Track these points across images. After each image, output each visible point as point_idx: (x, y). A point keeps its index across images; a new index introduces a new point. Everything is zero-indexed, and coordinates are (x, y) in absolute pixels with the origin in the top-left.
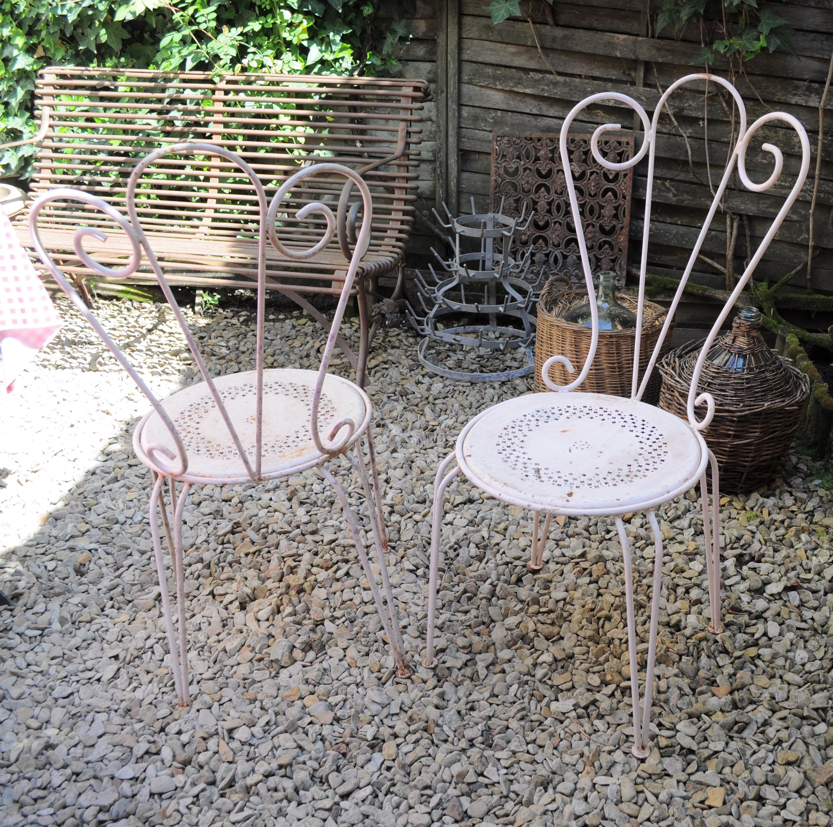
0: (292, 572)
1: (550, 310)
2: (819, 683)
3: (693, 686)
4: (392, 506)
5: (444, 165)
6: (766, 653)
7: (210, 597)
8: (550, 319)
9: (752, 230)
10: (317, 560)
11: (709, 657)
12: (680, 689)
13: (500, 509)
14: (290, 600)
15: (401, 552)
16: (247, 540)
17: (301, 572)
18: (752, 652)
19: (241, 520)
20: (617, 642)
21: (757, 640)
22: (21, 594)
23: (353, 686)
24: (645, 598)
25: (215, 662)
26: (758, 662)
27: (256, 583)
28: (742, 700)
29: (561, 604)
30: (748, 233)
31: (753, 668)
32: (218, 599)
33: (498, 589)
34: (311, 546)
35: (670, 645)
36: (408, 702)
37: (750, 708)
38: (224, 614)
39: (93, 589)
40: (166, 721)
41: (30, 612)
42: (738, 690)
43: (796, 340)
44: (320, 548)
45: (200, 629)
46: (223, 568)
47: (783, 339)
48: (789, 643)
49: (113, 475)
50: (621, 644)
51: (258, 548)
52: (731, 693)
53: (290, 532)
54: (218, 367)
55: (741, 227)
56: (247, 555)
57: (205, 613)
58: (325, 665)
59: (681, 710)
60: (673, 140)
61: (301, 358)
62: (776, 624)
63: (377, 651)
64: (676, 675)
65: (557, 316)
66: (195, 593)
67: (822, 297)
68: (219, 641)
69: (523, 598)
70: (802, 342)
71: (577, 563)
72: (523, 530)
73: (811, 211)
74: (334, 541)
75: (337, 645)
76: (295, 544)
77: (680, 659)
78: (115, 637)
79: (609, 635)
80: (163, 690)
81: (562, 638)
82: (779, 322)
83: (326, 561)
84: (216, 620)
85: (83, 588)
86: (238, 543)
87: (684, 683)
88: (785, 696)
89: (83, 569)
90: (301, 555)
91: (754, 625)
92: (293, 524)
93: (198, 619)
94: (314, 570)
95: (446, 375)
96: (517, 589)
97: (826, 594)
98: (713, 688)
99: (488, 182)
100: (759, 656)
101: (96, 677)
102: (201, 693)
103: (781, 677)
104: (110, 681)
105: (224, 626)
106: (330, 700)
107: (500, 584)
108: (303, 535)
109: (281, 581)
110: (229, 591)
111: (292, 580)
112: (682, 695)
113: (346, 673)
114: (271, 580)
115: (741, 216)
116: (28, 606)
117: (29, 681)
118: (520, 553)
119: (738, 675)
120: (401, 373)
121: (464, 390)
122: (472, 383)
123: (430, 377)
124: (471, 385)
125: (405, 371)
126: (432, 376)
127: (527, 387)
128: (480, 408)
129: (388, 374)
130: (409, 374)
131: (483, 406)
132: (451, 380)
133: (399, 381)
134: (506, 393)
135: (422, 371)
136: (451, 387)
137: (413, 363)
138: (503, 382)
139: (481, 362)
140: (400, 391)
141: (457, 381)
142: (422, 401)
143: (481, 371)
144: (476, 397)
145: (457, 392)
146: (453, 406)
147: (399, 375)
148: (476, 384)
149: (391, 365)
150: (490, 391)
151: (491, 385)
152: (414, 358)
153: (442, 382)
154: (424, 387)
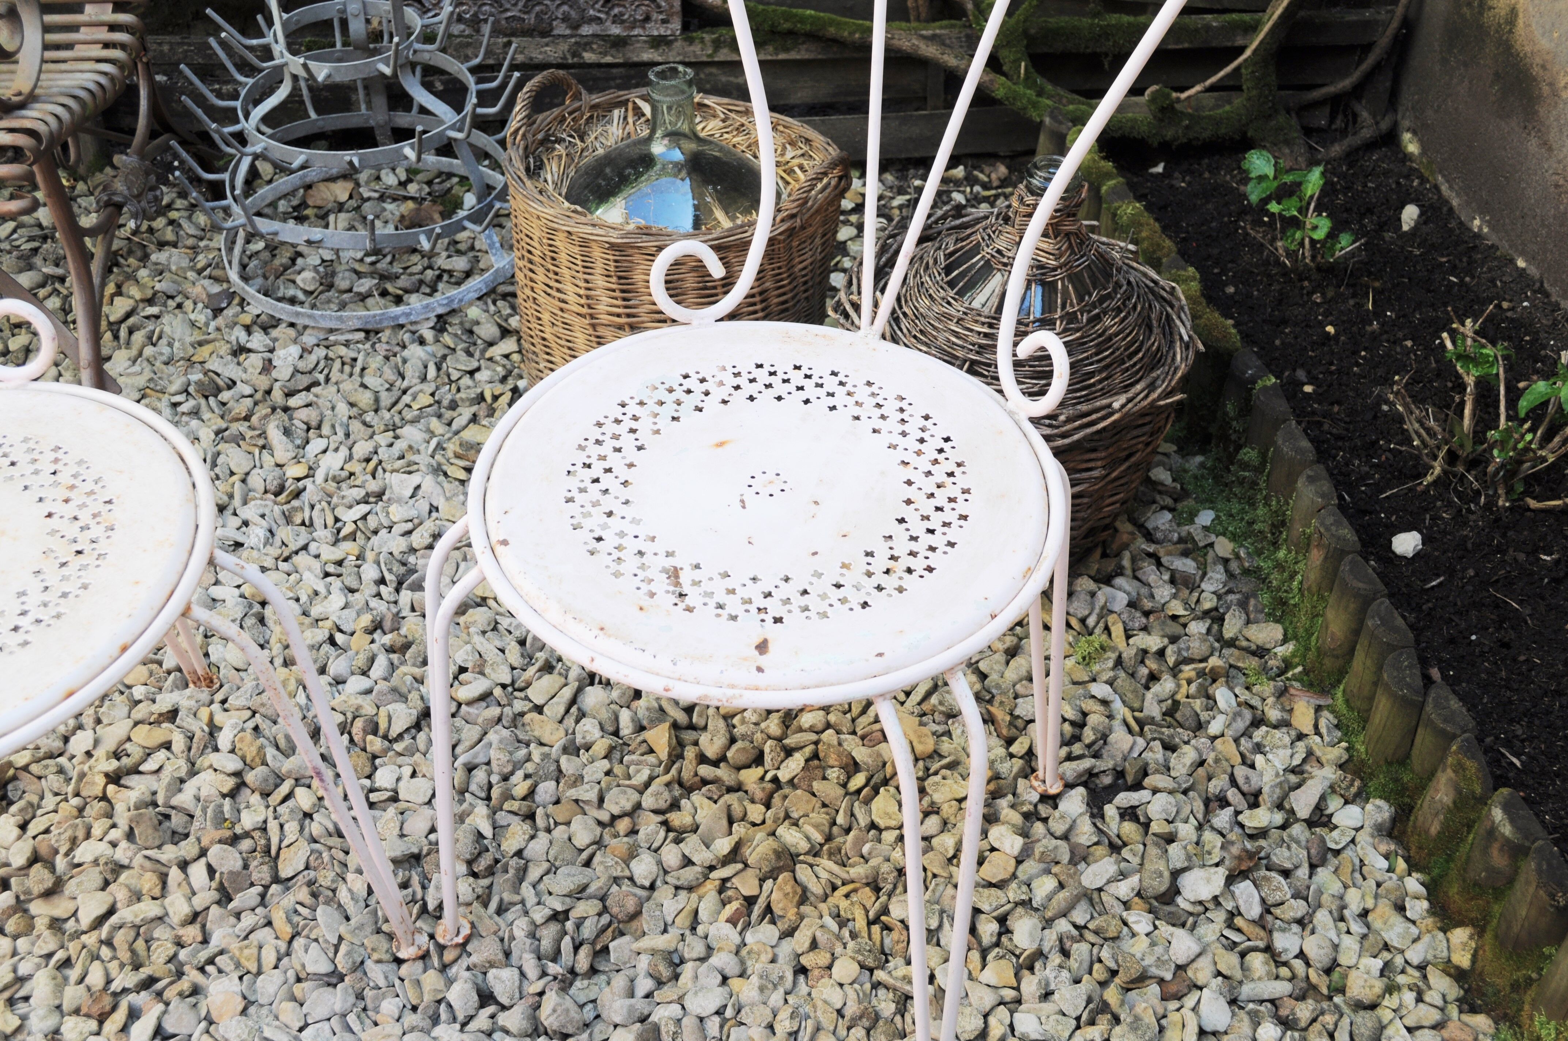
1: (537, 177)
120: (193, 324)
121: (353, 355)
122: (367, 332)
123: (265, 329)
124: (367, 338)
125: (201, 316)
126: (268, 325)
127: (500, 326)
128: (400, 406)
129: (161, 332)
130: (213, 325)
131: (406, 399)
132: (315, 332)
133: (191, 351)
134: (454, 350)
135: (243, 311)
136: (321, 352)
137: (216, 289)
138: (439, 317)
139: (379, 265)
140: (199, 383)
141: (331, 331)
142: (256, 404)
143: (384, 293)
144: (386, 376)
145: (337, 364)
146: (333, 408)
147: (188, 331)
148: (377, 333)
149: (165, 305)
150: (415, 352)
151: (414, 333)
152: (217, 273)
153: (295, 341)
154: (254, 361)
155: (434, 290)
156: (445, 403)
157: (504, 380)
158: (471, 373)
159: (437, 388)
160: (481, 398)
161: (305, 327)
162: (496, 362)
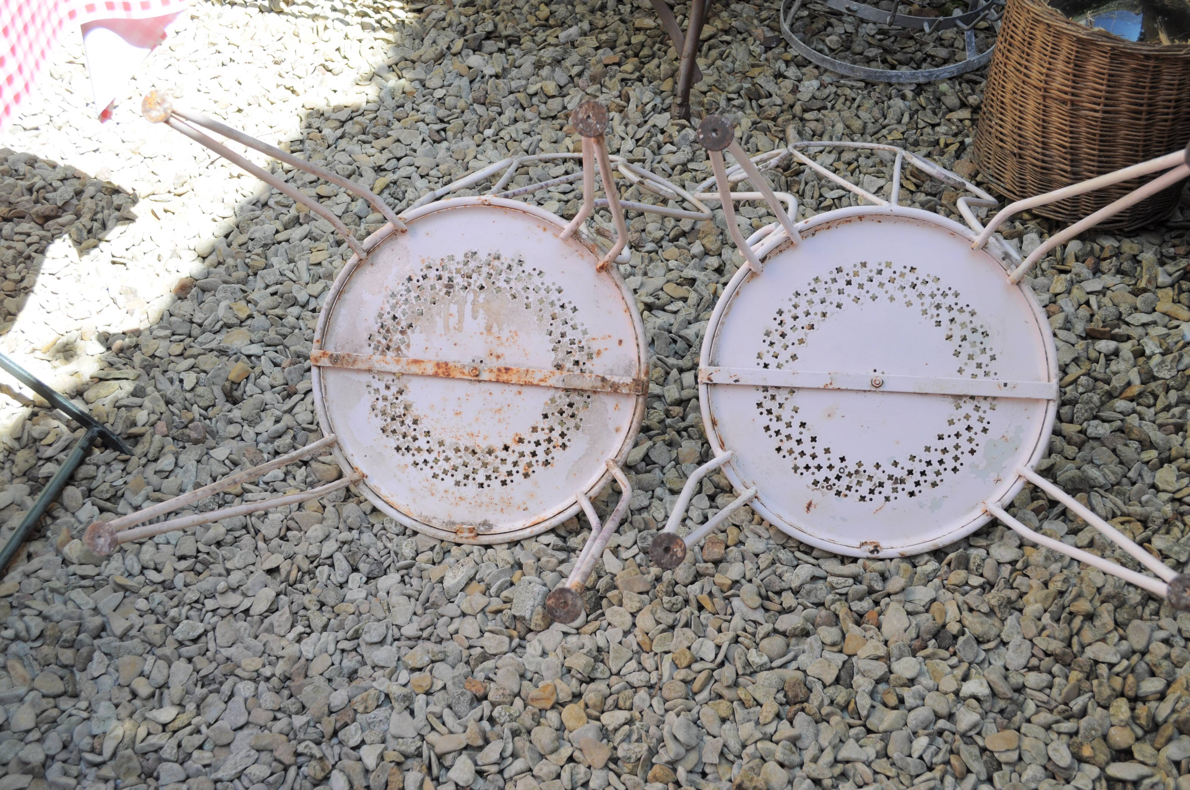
20: (1104, 671)
22: (142, 435)
23: (643, 693)
36: (734, 745)
39: (249, 433)
41: (152, 467)
49: (293, 212)
54: (463, 19)
58: (600, 639)
61: (592, 11)
63: (687, 625)
75: (621, 605)
78: (276, 531)
79: (1089, 652)
80: (341, 646)
85: (233, 429)
89: (237, 394)
95: (824, 65)
101: (242, 608)
104: (263, 617)
106: (606, 718)
113: (633, 664)
116: (150, 456)
117: (142, 604)
120: (750, 53)
121: (854, 96)
122: (867, 84)
123: (799, 66)
124: (866, 88)
125: (757, 49)
126: (802, 63)
127: (961, 100)
128: (879, 135)
129: (730, 53)
130: (764, 56)
131: (885, 132)
132: (832, 75)
133: (747, 68)
134: (924, 108)
135: (786, 51)
136: (834, 89)
137: (770, 34)
138: (919, 85)
139: (885, 42)
140: (748, 89)
141: (843, 77)
142: (782, 112)
143: (884, 61)
144: (874, 114)
145: (842, 99)
146: (833, 126)
147: (747, 57)
148: (873, 85)
149: (735, 36)
150: (898, 103)
151: (899, 91)
152: (773, 24)
153: (817, 78)
154: (788, 84)
155: (919, 67)
156: (911, 140)
157: (955, 135)
158: (933, 126)
159: (907, 130)
160: (937, 142)
161: (826, 70)
162: (953, 124)
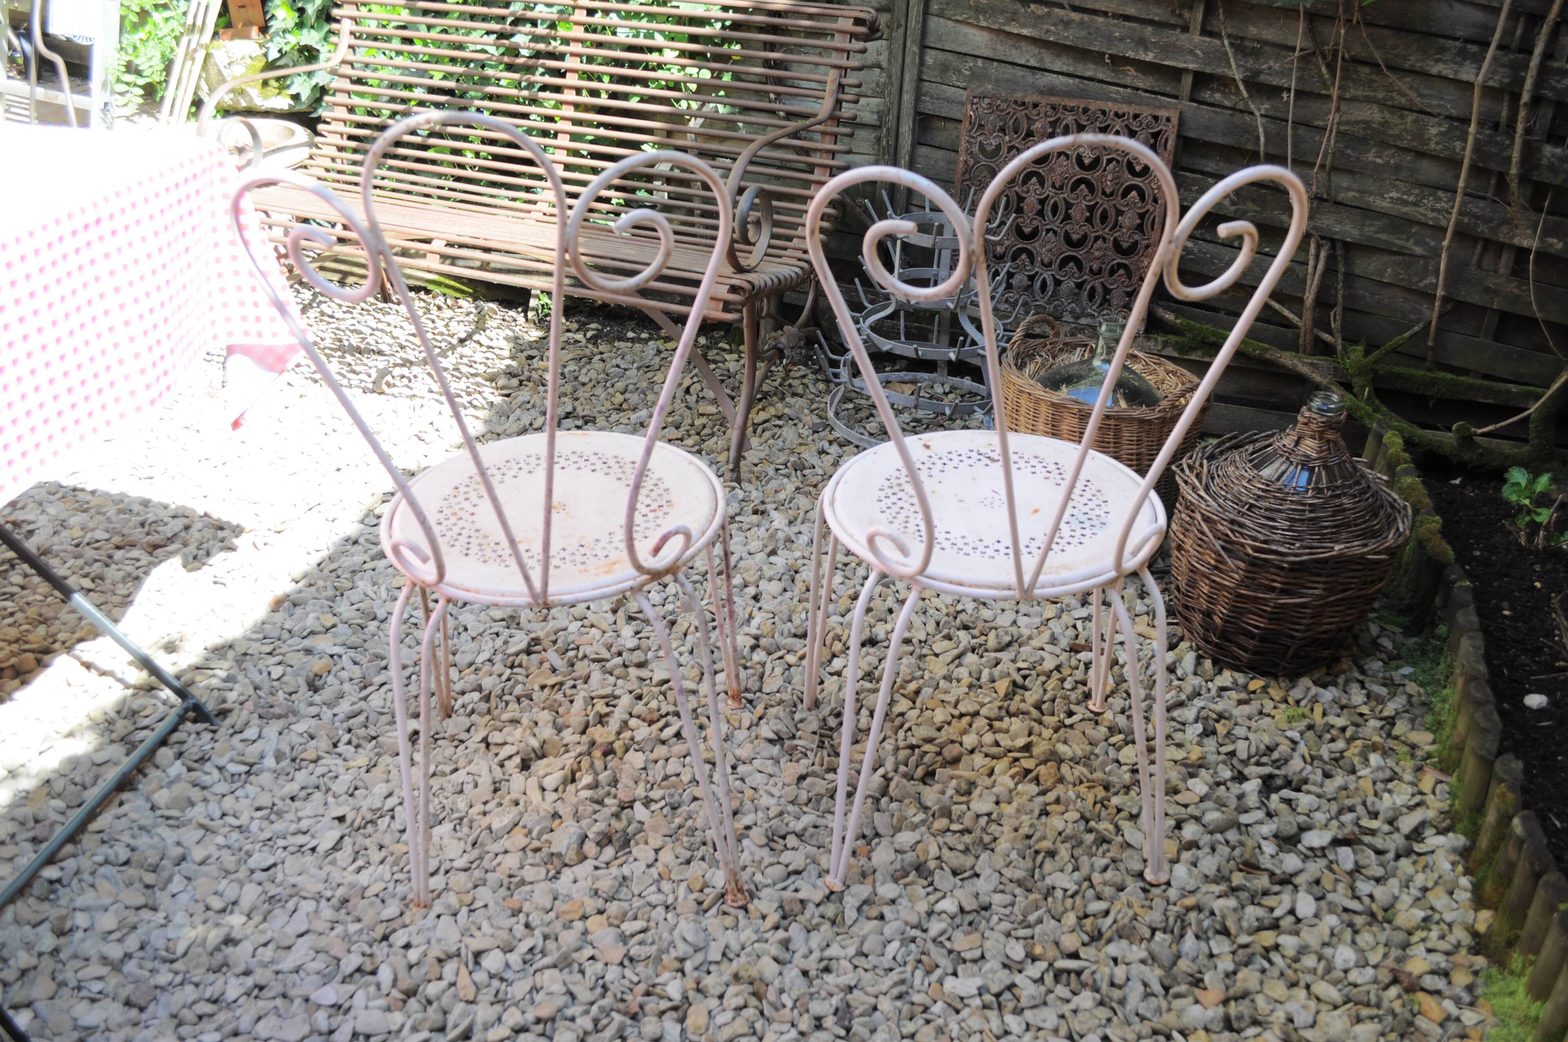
0: (600, 722)
1: (1021, 367)
2: (1368, 1005)
3: (1167, 982)
4: (757, 638)
5: (893, 135)
6: (1289, 942)
7: (483, 745)
8: (1020, 381)
9: (1348, 263)
10: (639, 708)
11: (1197, 937)
12: (1146, 985)
13: (912, 660)
14: (592, 764)
15: (760, 710)
16: (546, 665)
17: (614, 724)
18: (1268, 938)
19: (541, 634)
20: (1059, 894)
21: (1278, 919)
22: (231, 711)
23: (661, 909)
24: (1111, 827)
25: (474, 844)
26: (1275, 957)
27: (547, 732)
28: (1240, 1018)
29: (983, 821)
30: (1342, 268)
31: (1266, 964)
32: (494, 750)
33: (892, 785)
34: (633, 685)
35: (1139, 911)
36: (735, 945)
37: (1251, 1031)
38: (498, 773)
39: (327, 713)
40: (393, 925)
41: (238, 737)
42: (1236, 999)
43: (1399, 440)
44: (645, 690)
45: (461, 792)
46: (507, 703)
47: (1379, 437)
48: (1327, 932)
50: (1065, 897)
51: (559, 679)
52: (1225, 1002)
53: (607, 660)
55: (1331, 259)
56: (543, 687)
57: (472, 768)
58: (626, 871)
59: (1143, 1019)
60: (1238, 118)
62: (1310, 898)
63: (702, 859)
64: (1143, 962)
65: (1032, 377)
66: (464, 736)
67: (1449, 376)
68: (485, 814)
69: (929, 804)
70: (1409, 444)
71: (1016, 760)
72: (942, 697)
73: (1445, 243)
74: (667, 681)
75: (646, 843)
76: (612, 679)
77: (1153, 934)
78: (345, 789)
79: (1049, 881)
80: (397, 876)
81: (977, 875)
82: (1376, 410)
83: (651, 711)
84: (485, 781)
85: (313, 710)
86: (533, 669)
87: (1154, 975)
88: (1310, 1020)
89: (320, 684)
90: (618, 697)
91: (1276, 894)
92: (614, 650)
93: (460, 776)
94: (633, 722)
96: (921, 787)
97: (1398, 857)
98: (1197, 991)
99: (955, 162)
100: (1277, 947)
101: (310, 846)
102: (446, 889)
103: (1308, 987)
104: (328, 853)
105: (496, 790)
106: (624, 926)
107: (896, 779)
108: (625, 666)
109: (583, 732)
110: (510, 739)
111: (599, 734)
112: (1148, 994)
113: (654, 887)
114: (570, 730)
115: (1333, 241)
116: (237, 728)
117: (220, 839)
118: (933, 733)
119: (1240, 976)
120: (799, 435)
123: (841, 445)
125: (806, 432)
129: (781, 434)
130: (811, 437)
133: (795, 447)
135: (831, 434)
137: (818, 421)
140: (795, 462)
147: (796, 438)
149: (787, 422)
152: (821, 413)
154: (829, 459)
